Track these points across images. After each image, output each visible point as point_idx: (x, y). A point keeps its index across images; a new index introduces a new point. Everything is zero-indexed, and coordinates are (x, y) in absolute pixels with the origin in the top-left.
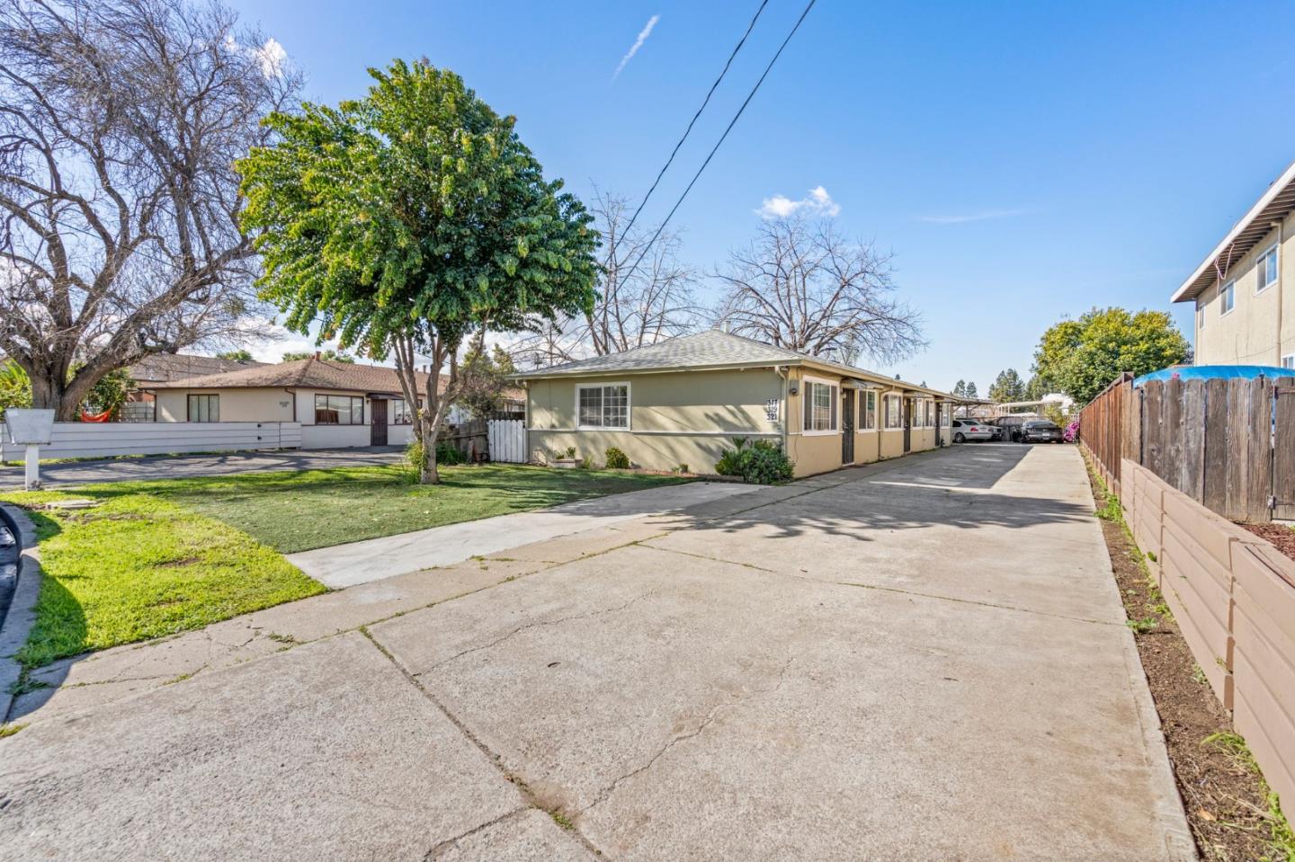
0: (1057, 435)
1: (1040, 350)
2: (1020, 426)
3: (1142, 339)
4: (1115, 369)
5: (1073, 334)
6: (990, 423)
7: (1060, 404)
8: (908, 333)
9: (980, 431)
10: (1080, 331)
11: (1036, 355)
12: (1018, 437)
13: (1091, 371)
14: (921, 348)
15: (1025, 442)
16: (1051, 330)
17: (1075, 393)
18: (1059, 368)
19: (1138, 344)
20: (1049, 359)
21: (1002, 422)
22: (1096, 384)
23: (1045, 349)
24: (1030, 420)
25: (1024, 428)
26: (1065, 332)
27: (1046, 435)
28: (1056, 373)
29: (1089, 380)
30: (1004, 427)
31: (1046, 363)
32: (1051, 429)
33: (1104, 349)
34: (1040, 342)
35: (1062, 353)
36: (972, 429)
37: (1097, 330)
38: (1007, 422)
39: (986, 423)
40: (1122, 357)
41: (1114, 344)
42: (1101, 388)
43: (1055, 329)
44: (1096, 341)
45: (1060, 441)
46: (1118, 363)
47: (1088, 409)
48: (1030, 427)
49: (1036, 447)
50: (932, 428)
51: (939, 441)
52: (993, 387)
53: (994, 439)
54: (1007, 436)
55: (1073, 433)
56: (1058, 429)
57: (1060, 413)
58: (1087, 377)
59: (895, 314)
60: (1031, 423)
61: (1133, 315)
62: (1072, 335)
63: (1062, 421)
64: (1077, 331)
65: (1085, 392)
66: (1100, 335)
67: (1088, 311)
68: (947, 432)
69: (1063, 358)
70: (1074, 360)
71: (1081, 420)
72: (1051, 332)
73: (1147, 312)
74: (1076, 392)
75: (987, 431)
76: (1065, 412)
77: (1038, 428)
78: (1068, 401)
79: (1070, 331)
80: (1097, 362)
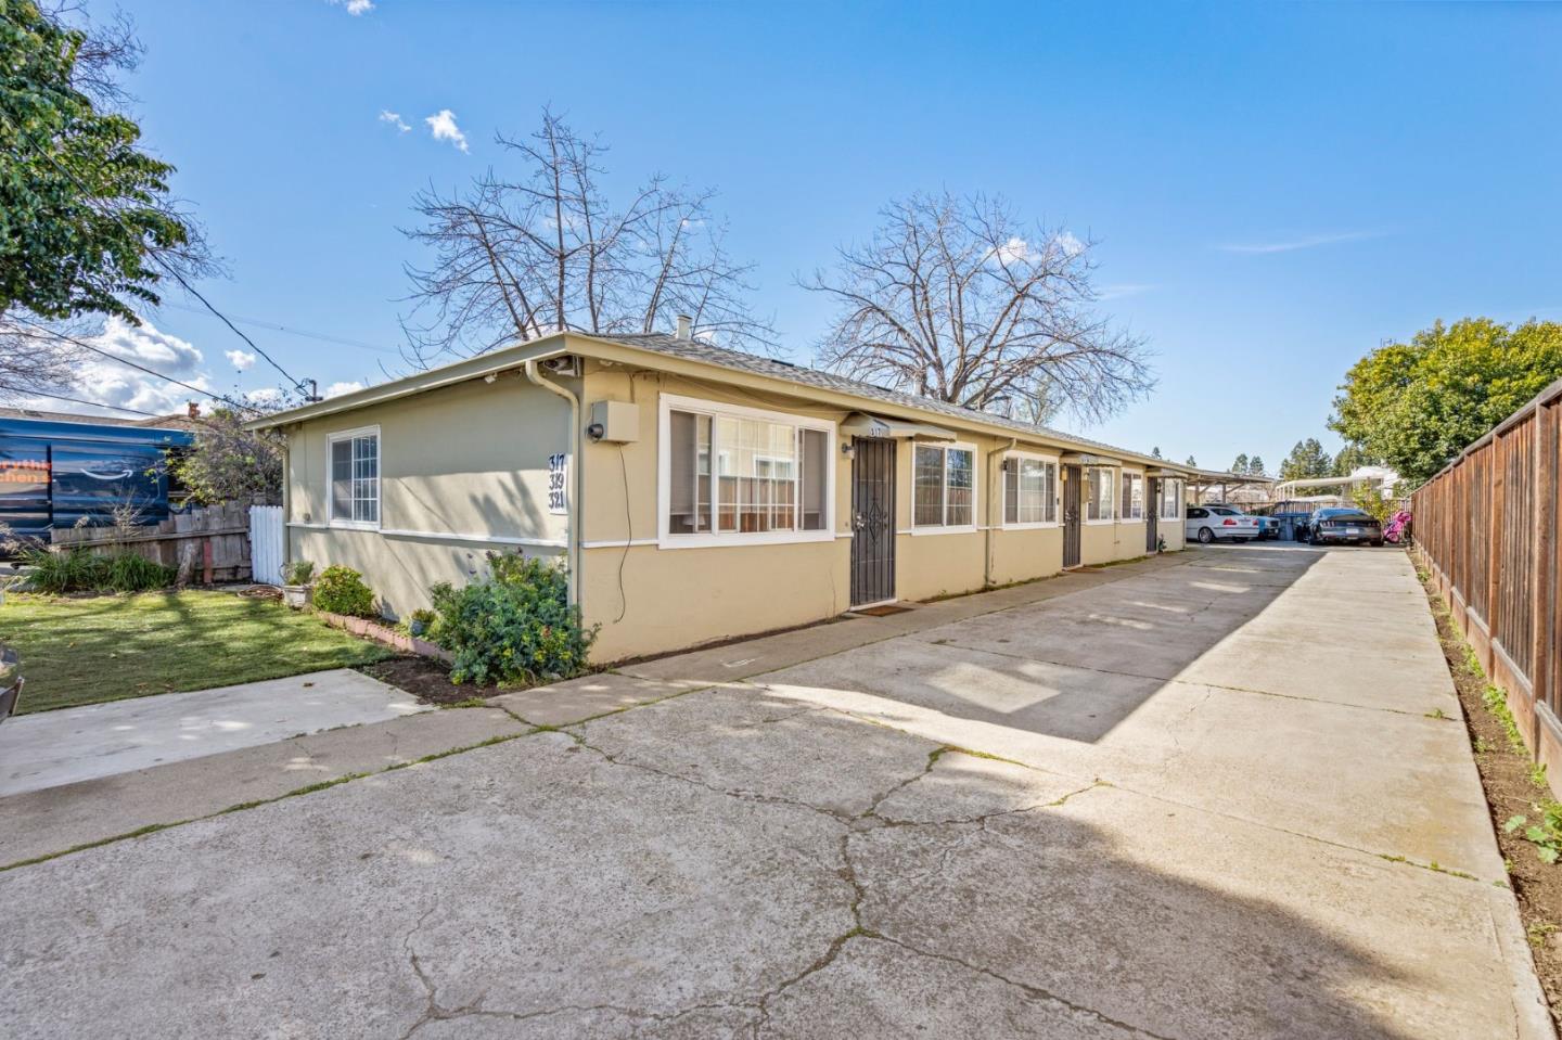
0: (1369, 532)
1: (1344, 394)
2: (1308, 516)
3: (1529, 368)
4: (1479, 420)
5: (1402, 364)
6: (1262, 512)
7: (1379, 481)
8: (1126, 371)
9: (1239, 524)
10: (1414, 361)
11: (1338, 403)
12: (1303, 534)
13: (1433, 424)
14: (1141, 394)
15: (1315, 543)
16: (1364, 360)
17: (1405, 464)
18: (1376, 422)
19: (1523, 377)
20: (1359, 409)
21: (1281, 510)
22: (1443, 447)
23: (1353, 392)
24: (1325, 507)
25: (1314, 521)
26: (1388, 362)
27: (1353, 532)
28: (1370, 430)
29: (1429, 439)
30: (1283, 517)
31: (1352, 414)
32: (1360, 523)
33: (1456, 386)
34: (1344, 382)
35: (1378, 398)
36: (1226, 522)
37: (1445, 354)
38: (1290, 510)
39: (1254, 512)
40: (1492, 400)
41: (1477, 377)
42: (1451, 453)
43: (1372, 358)
44: (1444, 373)
45: (1377, 543)
46: (1485, 410)
47: (1426, 487)
48: (1325, 518)
49: (1333, 554)
50: (1140, 522)
51: (1154, 544)
52: (1286, 464)
53: (1264, 537)
54: (1289, 532)
55: (1400, 529)
56: (1374, 523)
57: (1378, 495)
58: (1425, 435)
59: (1100, 341)
60: (1326, 512)
61: (1512, 330)
62: (1398, 368)
63: (1381, 508)
64: (1409, 359)
65: (1424, 459)
66: (1451, 362)
67: (1428, 327)
68: (1173, 529)
69: (1383, 405)
70: (1402, 407)
71: (1415, 508)
72: (1365, 364)
73: (1539, 324)
74: (1406, 461)
75: (1251, 524)
76: (1387, 494)
77: (1339, 521)
78: (1391, 477)
79: (1397, 359)
80: (1446, 409)
